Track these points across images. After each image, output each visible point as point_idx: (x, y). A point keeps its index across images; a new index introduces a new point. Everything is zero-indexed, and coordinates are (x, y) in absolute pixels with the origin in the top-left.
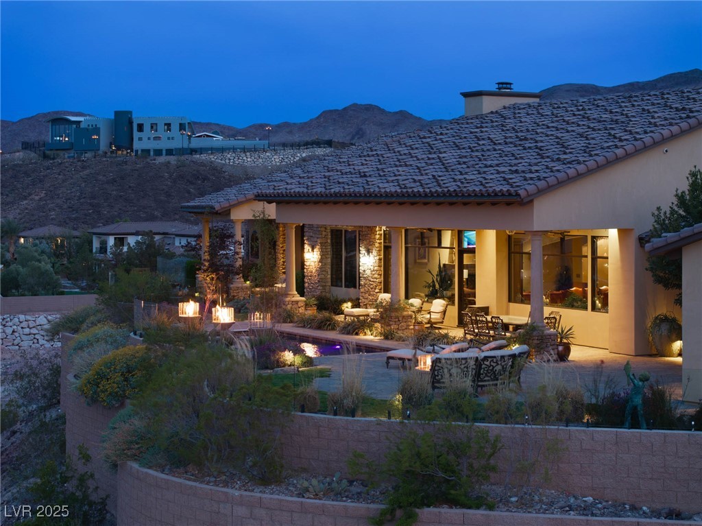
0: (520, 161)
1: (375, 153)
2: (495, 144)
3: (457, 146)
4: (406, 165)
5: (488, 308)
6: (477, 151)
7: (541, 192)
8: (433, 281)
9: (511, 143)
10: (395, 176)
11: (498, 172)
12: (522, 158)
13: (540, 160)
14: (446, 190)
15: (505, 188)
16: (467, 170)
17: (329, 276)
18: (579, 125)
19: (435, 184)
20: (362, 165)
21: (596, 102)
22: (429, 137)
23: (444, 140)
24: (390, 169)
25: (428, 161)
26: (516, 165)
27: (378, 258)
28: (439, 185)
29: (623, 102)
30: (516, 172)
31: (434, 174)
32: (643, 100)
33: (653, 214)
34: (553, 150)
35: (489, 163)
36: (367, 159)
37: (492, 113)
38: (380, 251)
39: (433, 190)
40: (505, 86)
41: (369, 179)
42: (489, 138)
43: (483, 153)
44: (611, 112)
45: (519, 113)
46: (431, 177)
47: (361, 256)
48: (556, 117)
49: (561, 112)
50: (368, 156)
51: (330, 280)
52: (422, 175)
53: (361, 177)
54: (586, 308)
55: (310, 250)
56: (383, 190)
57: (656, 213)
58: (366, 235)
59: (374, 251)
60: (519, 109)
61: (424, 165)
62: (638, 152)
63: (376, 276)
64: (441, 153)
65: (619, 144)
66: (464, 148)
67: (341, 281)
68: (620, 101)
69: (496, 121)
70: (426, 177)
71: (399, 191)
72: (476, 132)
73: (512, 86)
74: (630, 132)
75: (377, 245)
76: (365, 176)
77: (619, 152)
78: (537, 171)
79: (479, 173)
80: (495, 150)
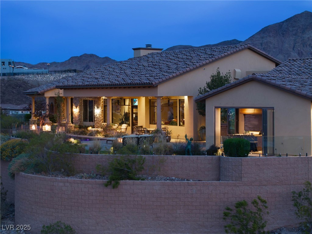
0: (153, 73)
1: (100, 71)
2: (145, 67)
3: (131, 68)
4: (112, 75)
5: (142, 126)
6: (138, 69)
7: (160, 83)
8: (122, 118)
9: (150, 66)
10: (108, 78)
11: (146, 77)
12: (154, 72)
13: (160, 72)
14: (127, 83)
15: (148, 82)
16: (135, 76)
17: (83, 118)
18: (175, 60)
19: (123, 81)
20: (96, 75)
21: (182, 52)
22: (121, 65)
23: (126, 66)
24: (106, 76)
25: (121, 73)
26: (152, 74)
27: (101, 110)
28: (125, 81)
29: (191, 52)
30: (152, 76)
31: (123, 77)
32: (198, 51)
33: (199, 90)
34: (165, 69)
35: (142, 73)
36: (98, 73)
37: (144, 56)
38: (102, 107)
39: (123, 83)
40: (149, 46)
41: (99, 80)
42: (143, 65)
43: (140, 70)
44: (187, 56)
45: (154, 56)
46: (121, 79)
47: (95, 109)
48: (167, 57)
49: (169, 55)
50: (98, 72)
51: (83, 119)
52: (118, 78)
53: (96, 79)
54: (177, 125)
55: (75, 108)
56: (104, 83)
57: (200, 90)
58: (97, 102)
59: (100, 107)
60: (154, 54)
61: (119, 74)
62: (194, 69)
63: (101, 117)
64: (125, 70)
65: (188, 66)
66: (133, 69)
67: (87, 120)
68: (190, 51)
69: (146, 59)
70: (120, 79)
71: (110, 83)
72: (138, 63)
73: (152, 46)
74: (192, 62)
75: (101, 105)
76: (97, 79)
77: (188, 69)
78: (159, 76)
79: (139, 77)
80: (145, 69)
